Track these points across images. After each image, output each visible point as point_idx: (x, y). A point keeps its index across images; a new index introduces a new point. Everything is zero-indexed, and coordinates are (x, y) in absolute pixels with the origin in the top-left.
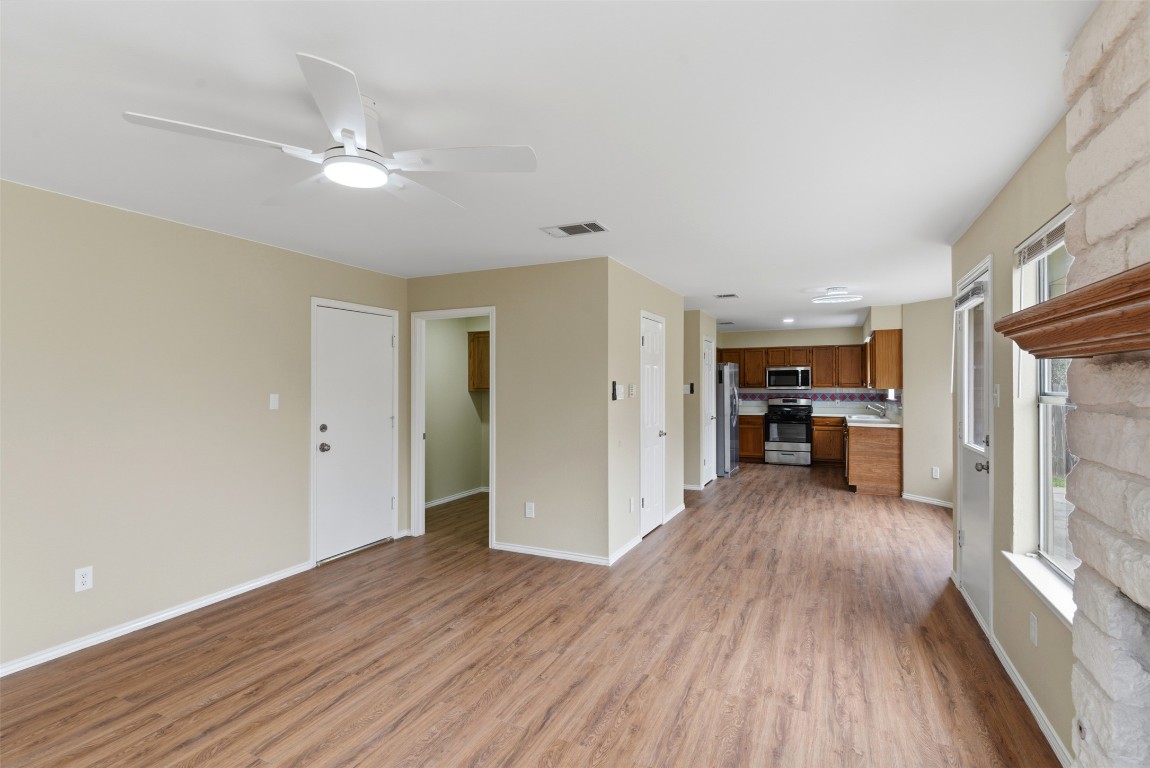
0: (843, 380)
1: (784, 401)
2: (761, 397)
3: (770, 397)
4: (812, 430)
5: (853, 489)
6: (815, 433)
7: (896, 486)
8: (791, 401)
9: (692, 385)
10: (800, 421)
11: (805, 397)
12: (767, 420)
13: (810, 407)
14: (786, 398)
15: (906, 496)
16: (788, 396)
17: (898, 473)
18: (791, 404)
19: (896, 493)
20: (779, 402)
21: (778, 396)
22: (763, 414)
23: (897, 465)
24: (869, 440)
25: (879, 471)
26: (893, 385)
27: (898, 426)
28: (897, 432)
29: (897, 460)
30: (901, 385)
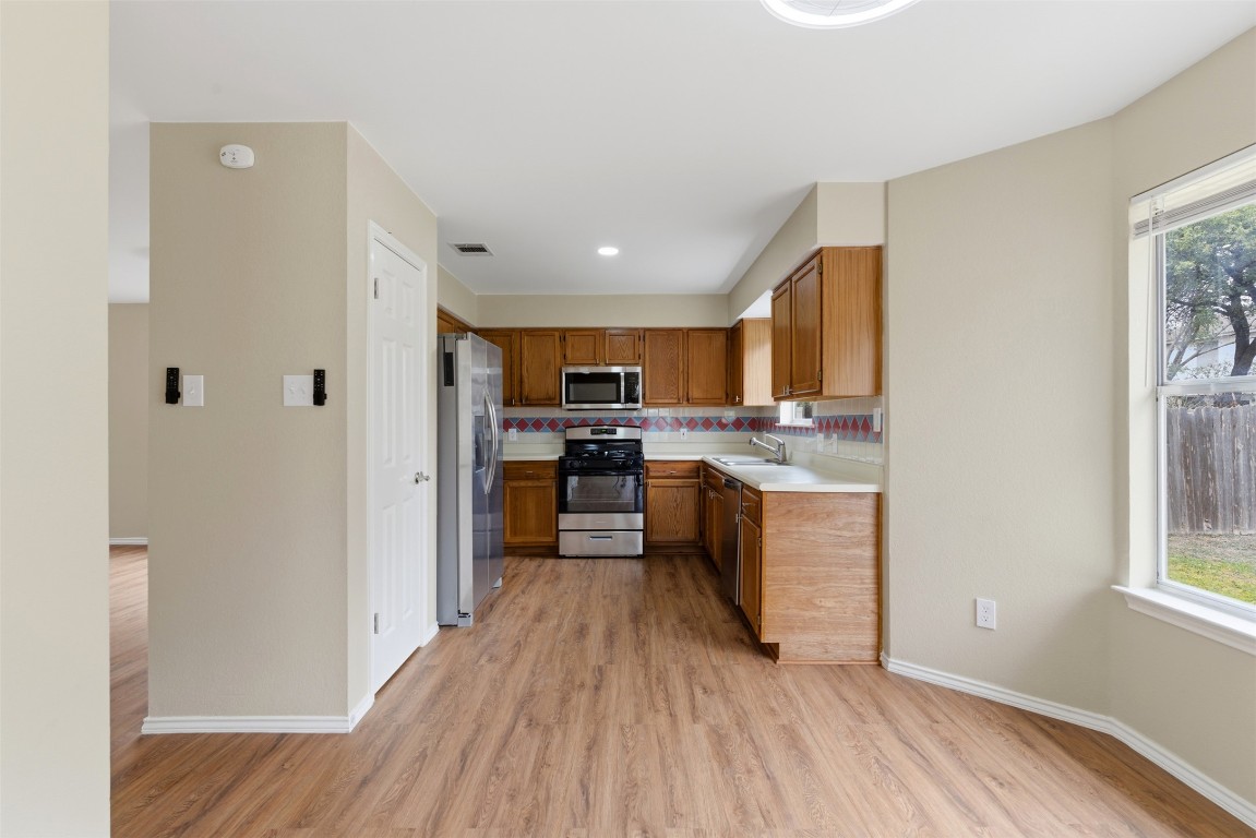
0: (695, 393)
1: (593, 432)
2: (553, 425)
3: (569, 425)
4: (645, 486)
5: (771, 652)
6: (651, 493)
7: (869, 638)
8: (607, 432)
9: (319, 376)
10: (623, 469)
11: (629, 424)
12: (562, 469)
13: (638, 442)
14: (597, 426)
15: (894, 665)
16: (599, 422)
17: (872, 606)
18: (606, 437)
19: (868, 655)
20: (585, 434)
21: (584, 424)
22: (555, 457)
23: (870, 585)
24: (808, 528)
25: (829, 603)
26: (864, 386)
27: (872, 488)
28: (869, 504)
29: (869, 573)
30: (878, 386)
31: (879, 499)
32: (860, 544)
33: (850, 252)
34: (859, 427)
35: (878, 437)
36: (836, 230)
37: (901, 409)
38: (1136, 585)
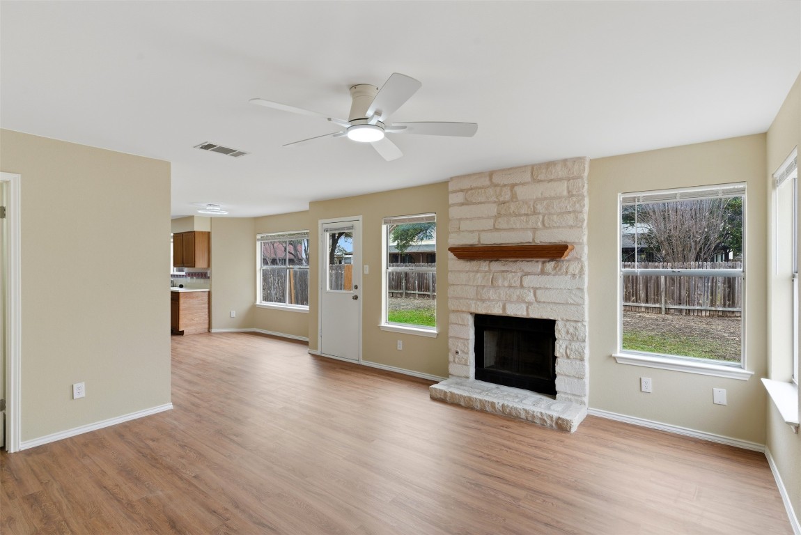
5: (181, 333)
7: (207, 326)
15: (214, 331)
17: (208, 318)
19: (207, 330)
23: (207, 313)
24: (191, 301)
25: (197, 319)
26: (205, 266)
27: (208, 290)
28: (207, 293)
29: (207, 310)
30: (209, 265)
31: (209, 293)
32: (204, 304)
33: (202, 233)
34: (203, 275)
35: (209, 278)
36: (198, 227)
37: (215, 272)
38: (258, 303)
